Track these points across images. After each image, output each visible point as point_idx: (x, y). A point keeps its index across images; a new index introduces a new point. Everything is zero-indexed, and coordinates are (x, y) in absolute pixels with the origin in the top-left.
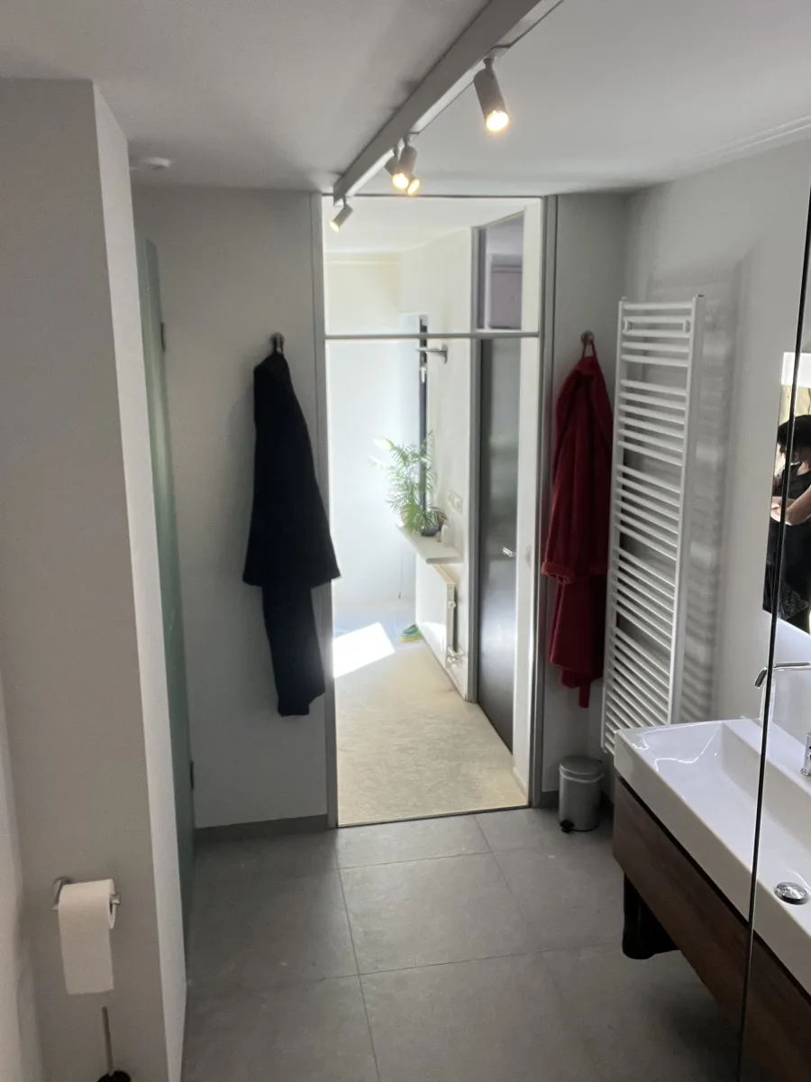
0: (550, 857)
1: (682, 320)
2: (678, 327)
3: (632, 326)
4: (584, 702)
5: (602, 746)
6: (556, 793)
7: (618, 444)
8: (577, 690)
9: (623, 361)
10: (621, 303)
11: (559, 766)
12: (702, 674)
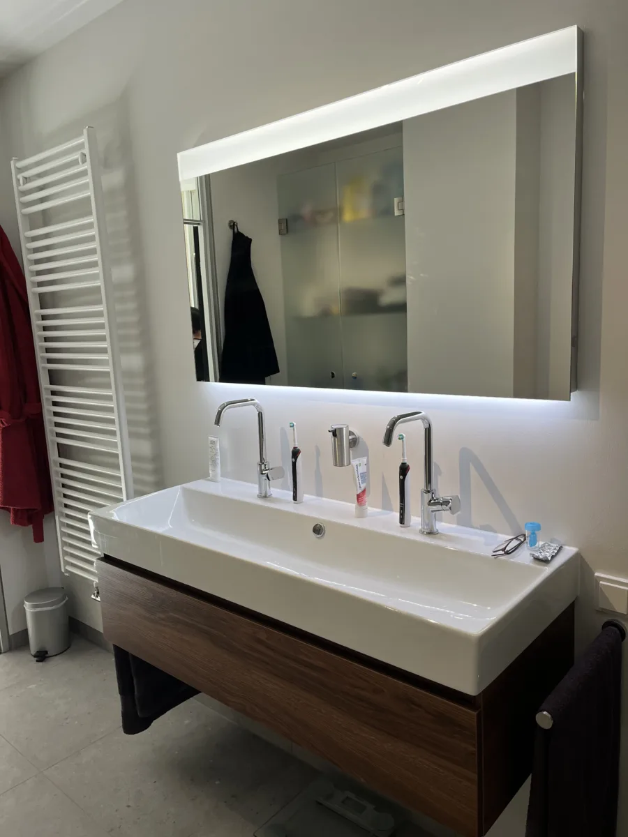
0: (30, 687)
1: (77, 156)
2: (74, 163)
3: (27, 180)
4: (39, 537)
5: (63, 570)
6: (26, 631)
7: (32, 292)
8: (30, 527)
9: (24, 215)
10: (12, 162)
11: (24, 603)
12: (149, 466)
